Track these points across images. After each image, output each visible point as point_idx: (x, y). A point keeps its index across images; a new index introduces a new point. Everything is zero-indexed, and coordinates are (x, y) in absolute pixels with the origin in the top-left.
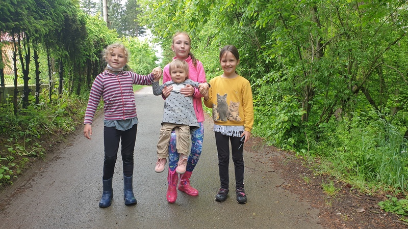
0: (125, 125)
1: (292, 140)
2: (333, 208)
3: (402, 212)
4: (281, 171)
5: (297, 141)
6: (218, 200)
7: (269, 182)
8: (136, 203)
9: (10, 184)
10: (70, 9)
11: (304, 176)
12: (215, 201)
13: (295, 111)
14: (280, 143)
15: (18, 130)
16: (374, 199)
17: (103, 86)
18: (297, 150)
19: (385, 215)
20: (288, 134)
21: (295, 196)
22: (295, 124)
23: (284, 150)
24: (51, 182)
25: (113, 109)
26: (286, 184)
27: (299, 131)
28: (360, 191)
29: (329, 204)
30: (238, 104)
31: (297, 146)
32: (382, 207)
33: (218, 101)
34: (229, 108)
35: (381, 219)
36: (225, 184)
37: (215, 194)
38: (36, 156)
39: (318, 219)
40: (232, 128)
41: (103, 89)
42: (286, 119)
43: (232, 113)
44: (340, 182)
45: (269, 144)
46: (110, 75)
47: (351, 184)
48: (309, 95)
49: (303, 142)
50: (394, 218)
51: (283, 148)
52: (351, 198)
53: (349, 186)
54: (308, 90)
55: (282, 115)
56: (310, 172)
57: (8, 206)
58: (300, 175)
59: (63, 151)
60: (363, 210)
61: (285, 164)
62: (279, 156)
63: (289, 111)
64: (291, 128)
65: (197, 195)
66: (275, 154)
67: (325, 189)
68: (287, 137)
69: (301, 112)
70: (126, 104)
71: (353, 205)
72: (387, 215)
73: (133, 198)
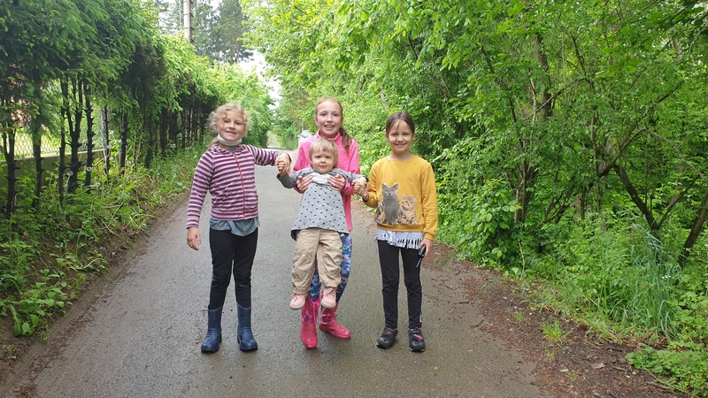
0: (245, 228)
1: (498, 252)
2: (556, 361)
3: (659, 369)
4: (480, 301)
5: (506, 254)
6: (381, 346)
7: (460, 320)
8: (257, 349)
9: (62, 314)
10: (145, 34)
11: (514, 311)
12: (376, 348)
13: (504, 205)
14: (480, 255)
15: (67, 230)
16: (621, 349)
17: (214, 169)
18: (507, 268)
19: (634, 373)
20: (492, 241)
21: (499, 342)
22: (504, 226)
23: (486, 268)
24: (122, 312)
25: (228, 203)
26: (486, 322)
27: (509, 237)
28: (601, 336)
29: (551, 356)
30: (414, 200)
31: (506, 262)
32: (631, 361)
33: (384, 194)
34: (401, 205)
35: (627, 379)
36: (392, 322)
37: (376, 337)
38: (94, 270)
39: (532, 378)
40: (405, 236)
41: (213, 174)
42: (490, 217)
43: (405, 212)
44: (571, 322)
45: (461, 257)
46: (223, 152)
47: (588, 324)
48: (526, 179)
49: (516, 254)
50: (647, 377)
51: (484, 265)
52: (585, 346)
53: (584, 328)
54: (526, 171)
55: (483, 211)
56: (524, 305)
57: (63, 348)
58: (509, 310)
59: (131, 263)
60: (602, 365)
61: (485, 292)
62: (477, 277)
63: (494, 205)
64: (496, 233)
65: (349, 338)
66: (470, 273)
67: (546, 331)
68: (490, 246)
69: (514, 207)
70: (247, 197)
71: (588, 357)
72: (638, 374)
73: (252, 341)
